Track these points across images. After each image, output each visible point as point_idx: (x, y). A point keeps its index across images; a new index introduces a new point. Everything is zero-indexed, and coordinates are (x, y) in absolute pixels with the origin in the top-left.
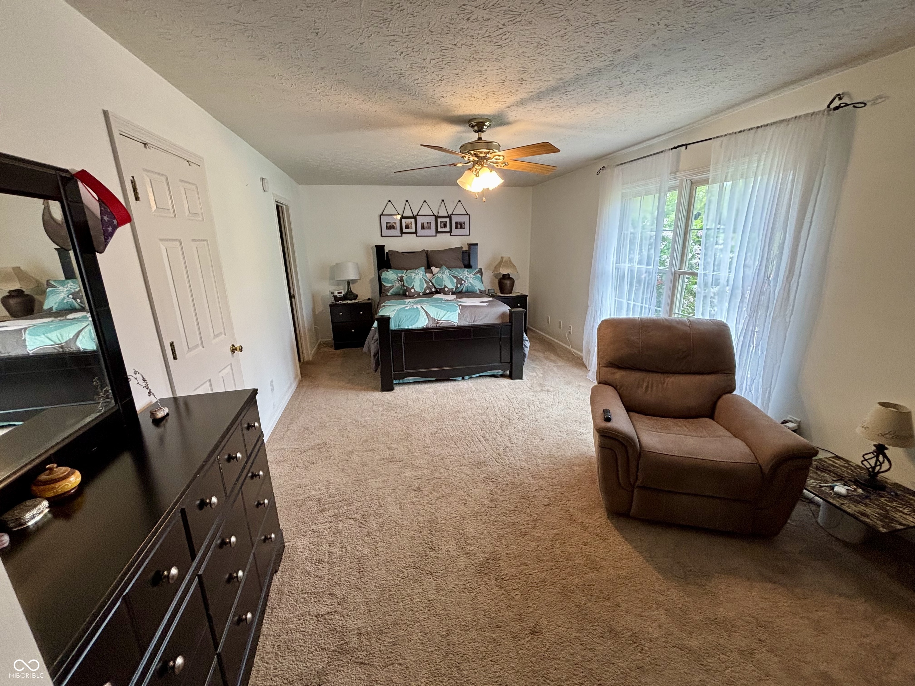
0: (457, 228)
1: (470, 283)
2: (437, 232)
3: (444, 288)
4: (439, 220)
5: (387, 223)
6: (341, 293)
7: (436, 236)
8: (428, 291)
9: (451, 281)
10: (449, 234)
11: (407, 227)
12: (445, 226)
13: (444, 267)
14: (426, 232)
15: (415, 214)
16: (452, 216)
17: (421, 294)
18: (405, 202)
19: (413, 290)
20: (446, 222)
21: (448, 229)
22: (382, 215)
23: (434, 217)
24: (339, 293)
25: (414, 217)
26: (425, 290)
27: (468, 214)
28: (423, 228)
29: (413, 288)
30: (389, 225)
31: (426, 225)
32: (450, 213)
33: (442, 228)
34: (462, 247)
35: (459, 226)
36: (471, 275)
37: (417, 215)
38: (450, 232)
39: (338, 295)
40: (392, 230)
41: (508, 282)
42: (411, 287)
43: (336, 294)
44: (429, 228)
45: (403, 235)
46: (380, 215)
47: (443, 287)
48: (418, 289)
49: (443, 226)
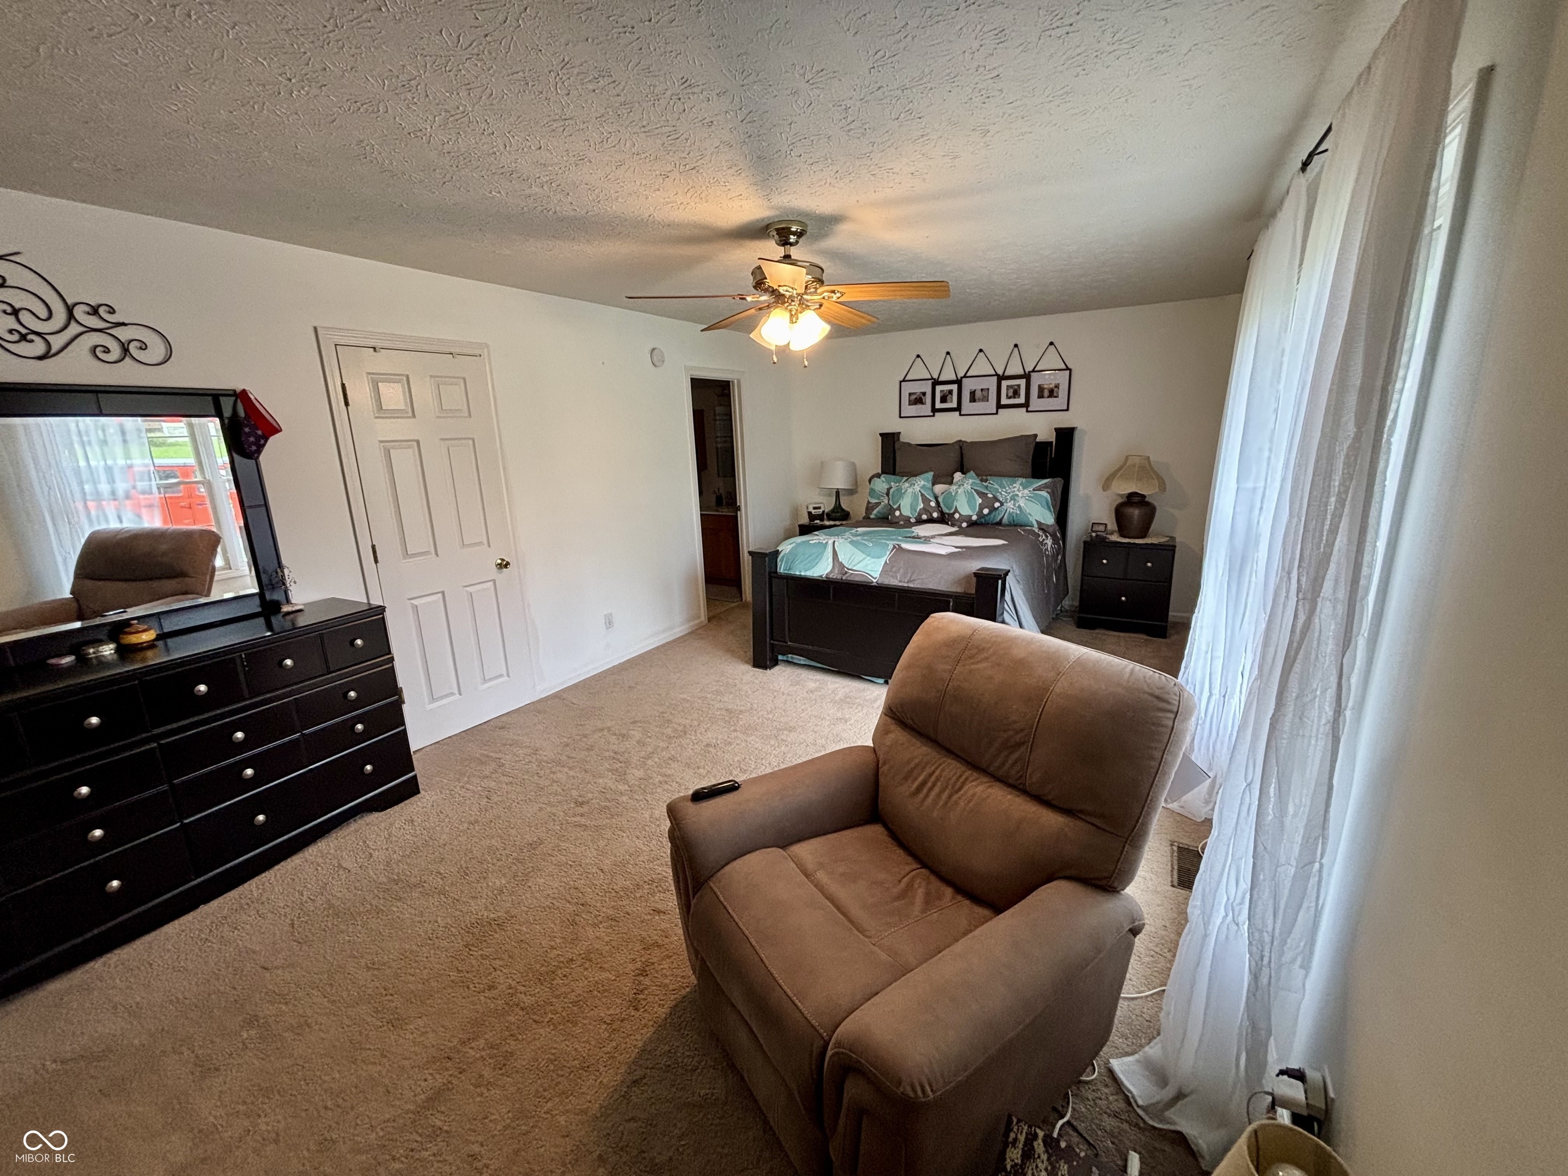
0: (1041, 396)
1: (1019, 507)
2: (999, 406)
3: (954, 513)
4: (1005, 383)
5: (910, 394)
6: (819, 508)
7: (997, 413)
8: (924, 517)
9: (970, 501)
10: (1024, 409)
11: (944, 399)
12: (1016, 394)
13: (972, 473)
14: (978, 407)
15: (961, 374)
16: (1032, 374)
17: (913, 520)
18: (944, 354)
19: (897, 513)
20: (1019, 386)
21: (1022, 400)
22: (904, 380)
23: (995, 378)
24: (815, 508)
25: (959, 382)
26: (920, 515)
27: (1067, 369)
28: (973, 399)
29: (899, 509)
30: (913, 397)
31: (978, 394)
32: (1029, 368)
33: (1008, 397)
34: (1036, 436)
35: (1046, 393)
36: (1026, 491)
37: (965, 376)
38: (1026, 405)
39: (813, 512)
40: (919, 406)
41: (1135, 513)
42: (895, 507)
43: (811, 509)
44: (985, 399)
45: (936, 414)
46: (901, 382)
47: (952, 511)
48: (906, 511)
49: (1011, 394)
